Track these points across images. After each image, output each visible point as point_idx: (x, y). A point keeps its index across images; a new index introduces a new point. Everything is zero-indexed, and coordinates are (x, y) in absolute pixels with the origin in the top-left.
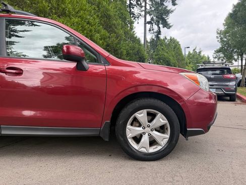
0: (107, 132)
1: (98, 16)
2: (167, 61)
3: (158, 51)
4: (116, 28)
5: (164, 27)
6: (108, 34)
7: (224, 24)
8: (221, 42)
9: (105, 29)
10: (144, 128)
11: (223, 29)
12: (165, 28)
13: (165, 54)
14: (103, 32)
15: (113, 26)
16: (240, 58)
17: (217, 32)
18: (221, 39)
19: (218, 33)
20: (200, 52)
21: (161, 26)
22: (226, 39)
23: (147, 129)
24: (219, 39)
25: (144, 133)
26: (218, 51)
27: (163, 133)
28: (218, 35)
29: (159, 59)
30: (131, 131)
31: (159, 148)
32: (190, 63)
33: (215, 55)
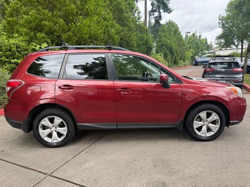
0: (182, 125)
1: (111, 10)
2: (170, 48)
3: (160, 37)
4: (128, 21)
5: (164, 12)
6: (121, 28)
7: (226, 10)
8: (223, 28)
9: (118, 23)
10: (204, 122)
11: (225, 16)
12: (166, 13)
13: (168, 40)
14: (117, 26)
15: (125, 20)
16: (240, 44)
17: (219, 18)
18: (223, 25)
19: (220, 20)
20: (200, 37)
21: (161, 11)
22: (227, 25)
23: (206, 122)
24: (221, 25)
25: (204, 125)
26: (220, 37)
27: (215, 124)
28: (220, 22)
29: (162, 45)
30: (196, 124)
31: (213, 133)
32: (190, 48)
33: (217, 42)
